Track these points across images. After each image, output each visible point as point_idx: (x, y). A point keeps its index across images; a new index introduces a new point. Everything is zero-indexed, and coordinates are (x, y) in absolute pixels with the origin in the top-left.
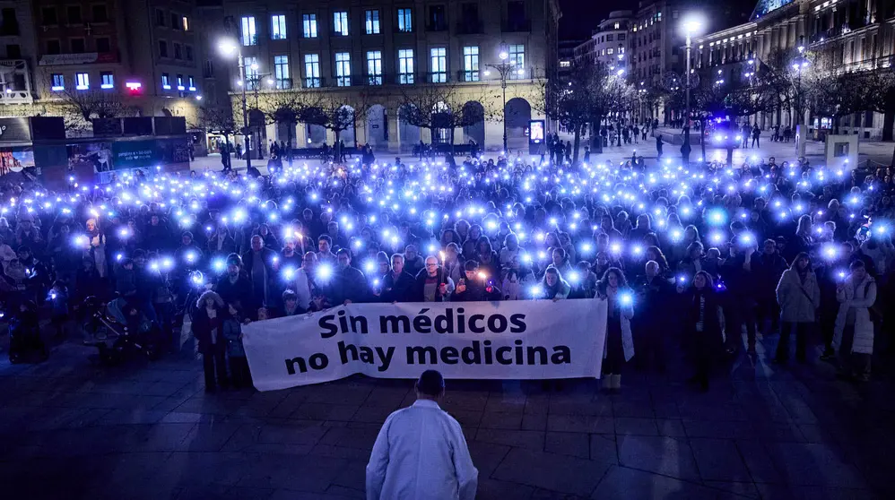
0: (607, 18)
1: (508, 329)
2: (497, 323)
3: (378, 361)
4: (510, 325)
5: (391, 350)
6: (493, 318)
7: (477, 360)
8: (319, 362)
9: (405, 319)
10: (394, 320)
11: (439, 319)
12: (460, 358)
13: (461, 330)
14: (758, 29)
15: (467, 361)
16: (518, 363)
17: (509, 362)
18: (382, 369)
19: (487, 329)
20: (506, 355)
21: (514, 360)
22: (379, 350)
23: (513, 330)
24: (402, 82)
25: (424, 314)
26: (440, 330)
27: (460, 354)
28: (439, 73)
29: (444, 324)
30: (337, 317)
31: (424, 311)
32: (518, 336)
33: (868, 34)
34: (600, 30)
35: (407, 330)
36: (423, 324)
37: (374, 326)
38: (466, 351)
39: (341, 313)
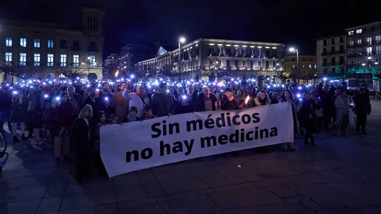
0: (110, 55)
1: (252, 121)
2: (246, 119)
3: (185, 149)
4: (252, 119)
5: (192, 141)
6: (243, 117)
7: (237, 140)
8: (147, 154)
9: (200, 121)
10: (194, 122)
11: (218, 119)
12: (228, 141)
13: (229, 124)
14: (157, 60)
15: (232, 141)
16: (256, 139)
17: (252, 139)
18: (187, 154)
19: (242, 123)
20: (251, 136)
21: (254, 138)
22: (186, 142)
23: (254, 122)
24: (48, 65)
25: (210, 118)
26: (219, 126)
27: (228, 138)
28: (64, 63)
29: (221, 122)
30: (162, 124)
31: (209, 116)
32: (256, 125)
33: (189, 61)
34: (107, 59)
35: (201, 128)
36: (210, 123)
37: (183, 128)
38: (232, 136)
39: (164, 122)
